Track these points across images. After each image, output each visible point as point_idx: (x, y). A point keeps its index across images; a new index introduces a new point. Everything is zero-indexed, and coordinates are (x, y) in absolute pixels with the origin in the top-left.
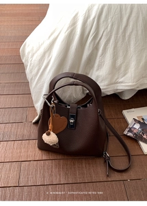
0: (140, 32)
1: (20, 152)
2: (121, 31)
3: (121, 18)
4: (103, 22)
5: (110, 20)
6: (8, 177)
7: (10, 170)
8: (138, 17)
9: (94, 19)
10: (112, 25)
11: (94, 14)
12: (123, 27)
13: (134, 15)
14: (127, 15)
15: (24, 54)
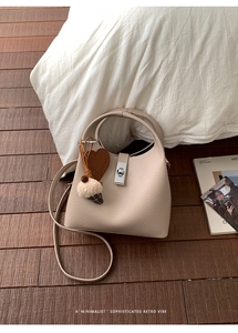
0: (222, 62)
1: (40, 232)
2: (190, 61)
3: (193, 39)
4: (162, 45)
5: (172, 44)
6: (24, 272)
7: (26, 261)
8: (221, 38)
9: (147, 41)
10: (177, 51)
11: (146, 33)
12: (195, 54)
13: (214, 34)
14: (203, 34)
15: (37, 84)
